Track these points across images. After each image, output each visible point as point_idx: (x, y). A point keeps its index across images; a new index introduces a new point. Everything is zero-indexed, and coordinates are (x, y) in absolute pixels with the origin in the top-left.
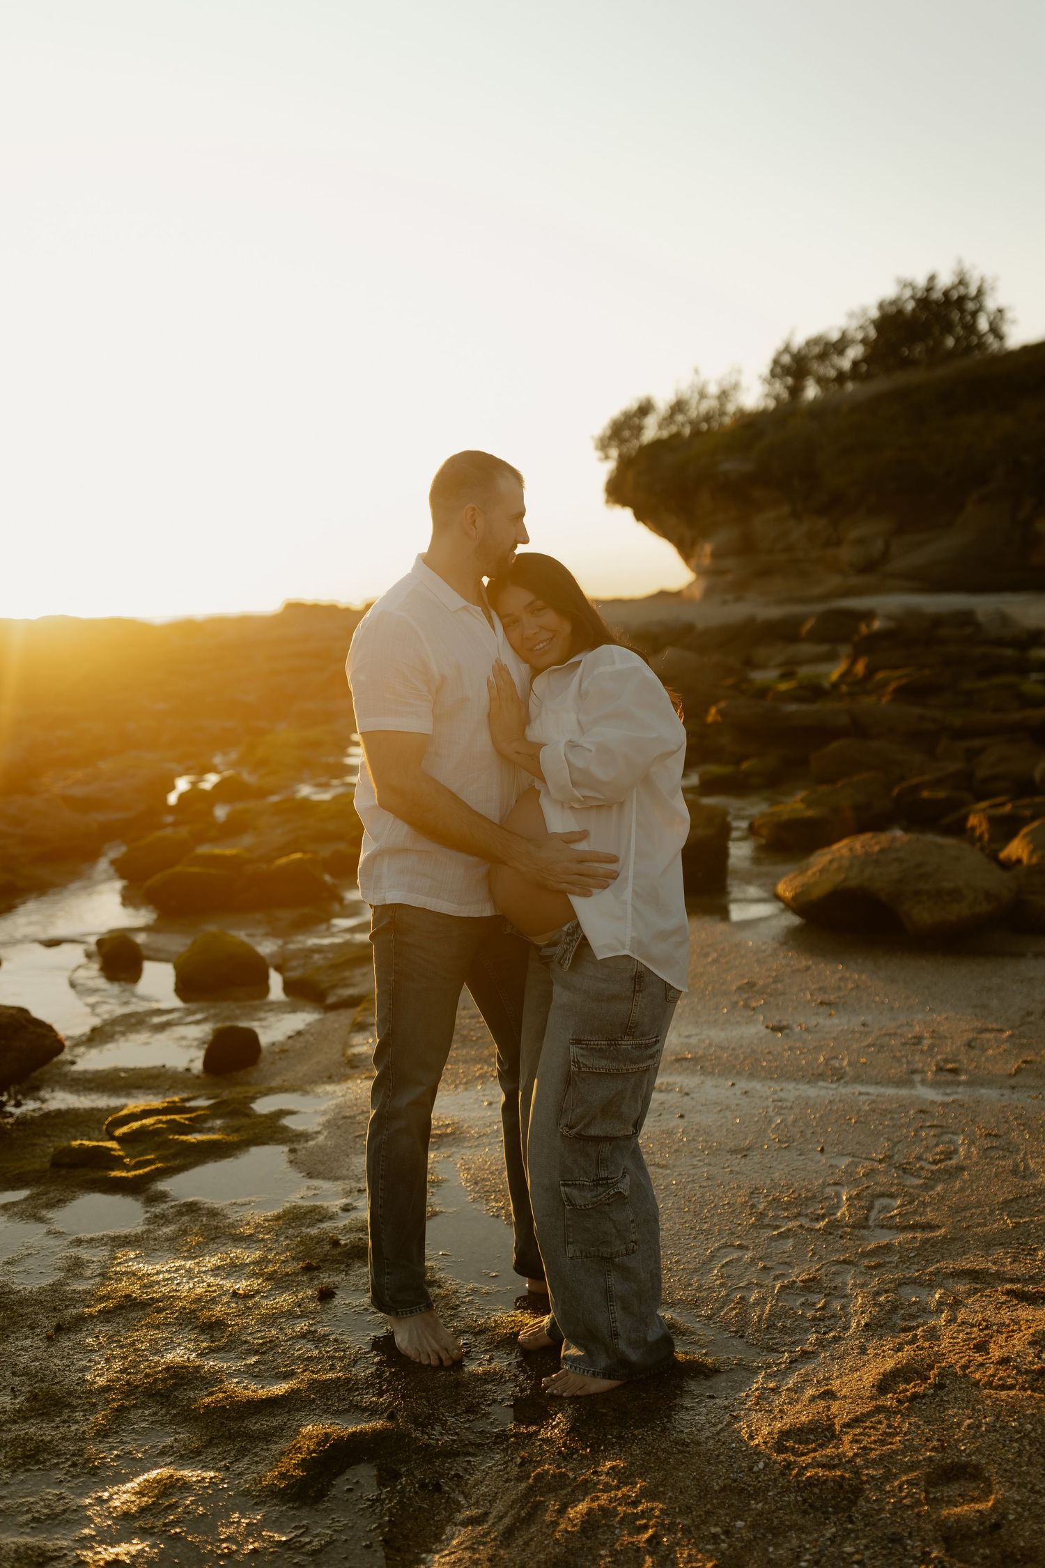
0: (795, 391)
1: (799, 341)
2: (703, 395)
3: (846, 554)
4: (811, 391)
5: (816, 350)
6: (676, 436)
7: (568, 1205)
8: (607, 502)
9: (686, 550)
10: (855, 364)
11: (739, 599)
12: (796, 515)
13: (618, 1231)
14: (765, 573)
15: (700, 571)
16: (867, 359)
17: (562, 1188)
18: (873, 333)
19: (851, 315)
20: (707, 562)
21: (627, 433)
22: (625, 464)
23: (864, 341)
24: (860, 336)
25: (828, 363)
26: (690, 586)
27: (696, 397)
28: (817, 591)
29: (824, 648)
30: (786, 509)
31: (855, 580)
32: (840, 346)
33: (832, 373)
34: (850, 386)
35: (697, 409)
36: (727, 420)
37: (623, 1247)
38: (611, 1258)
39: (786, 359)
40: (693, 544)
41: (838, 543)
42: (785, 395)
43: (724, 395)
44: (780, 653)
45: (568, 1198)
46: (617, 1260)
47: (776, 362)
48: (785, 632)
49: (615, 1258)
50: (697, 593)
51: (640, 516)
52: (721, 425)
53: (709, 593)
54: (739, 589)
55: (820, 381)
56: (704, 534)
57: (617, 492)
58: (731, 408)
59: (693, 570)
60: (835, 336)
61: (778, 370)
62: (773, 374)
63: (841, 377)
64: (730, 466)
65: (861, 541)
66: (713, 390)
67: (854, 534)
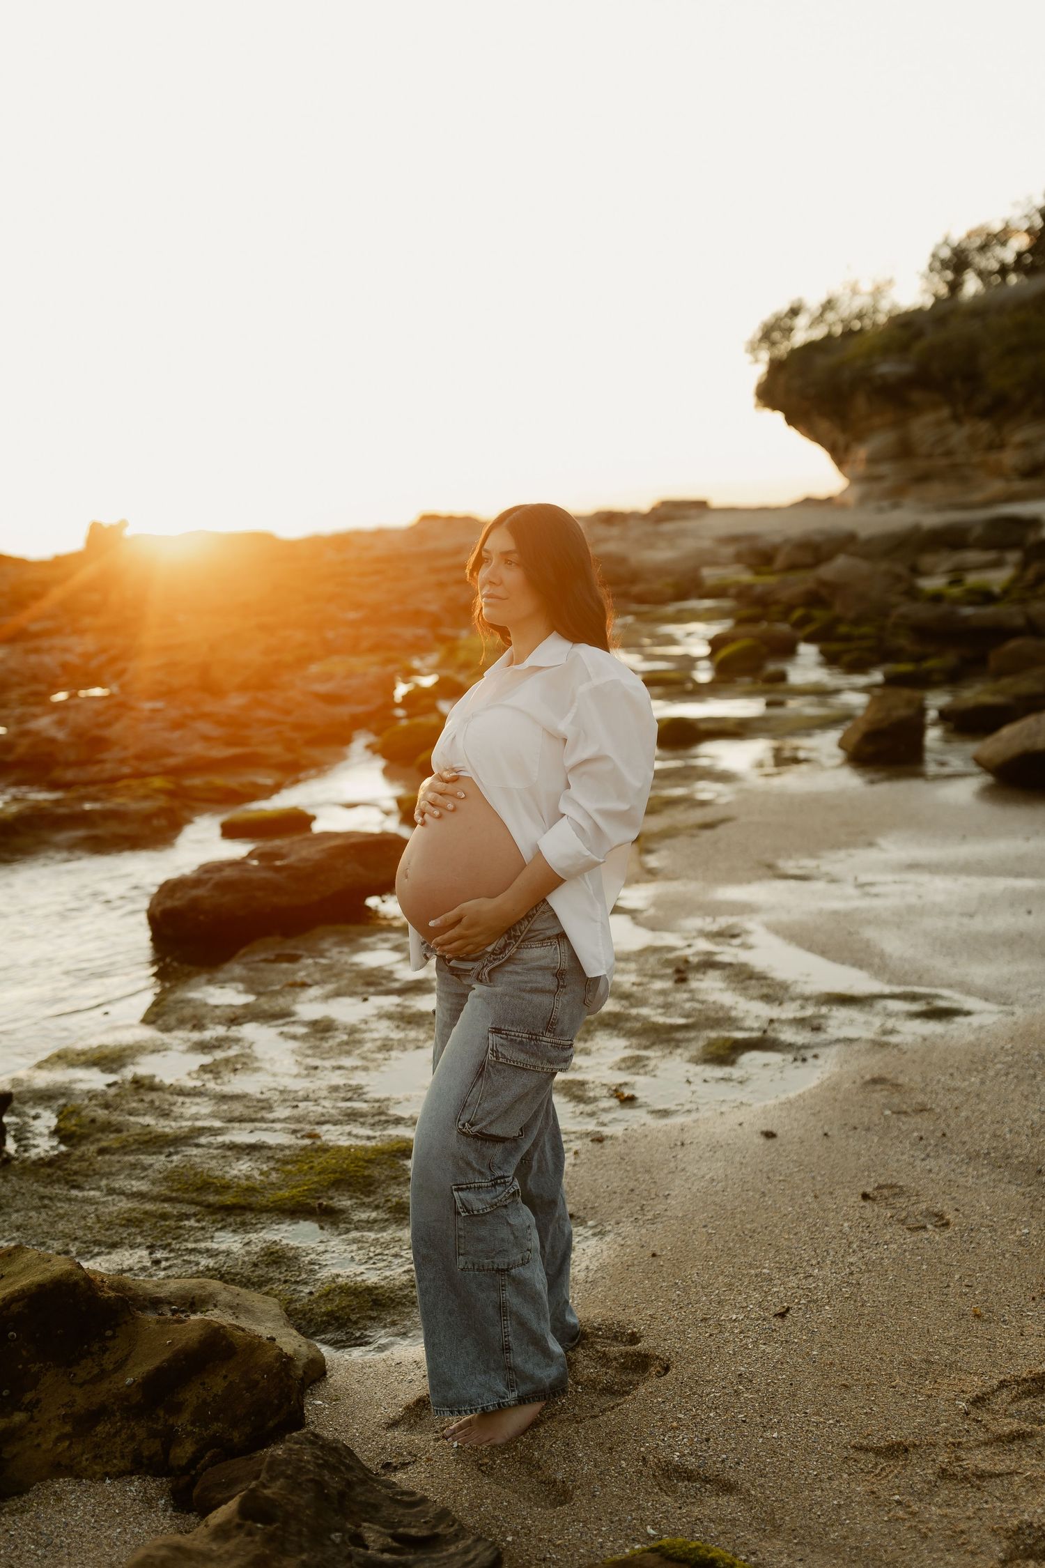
0: (955, 286)
1: (958, 235)
2: (855, 292)
3: (1010, 458)
4: (972, 286)
5: (978, 242)
6: (829, 337)
7: (464, 1212)
8: (756, 406)
9: (839, 455)
10: (1020, 255)
11: (896, 506)
12: (957, 419)
13: (516, 1238)
14: (923, 478)
15: (854, 480)
16: (1032, 250)
17: (455, 1194)
18: (1038, 223)
19: (1016, 204)
20: (861, 469)
21: (776, 335)
22: (776, 367)
23: (1029, 231)
24: (1025, 226)
25: (989, 254)
26: (844, 492)
27: (848, 291)
28: (977, 496)
29: (991, 556)
30: (945, 412)
31: (1019, 486)
32: (1002, 237)
33: (995, 266)
34: (1013, 279)
35: (849, 306)
36: (882, 319)
37: (519, 1256)
38: (507, 1270)
39: (946, 253)
40: (847, 449)
41: (1001, 446)
42: (943, 290)
43: (878, 292)
44: (948, 560)
45: (463, 1204)
46: (513, 1271)
47: (934, 256)
48: (950, 539)
49: (512, 1268)
50: (851, 498)
51: (791, 421)
52: (874, 324)
53: (863, 500)
54: (895, 495)
55: (981, 274)
56: (860, 438)
57: (769, 395)
58: (885, 305)
59: (845, 475)
60: (997, 227)
61: (938, 265)
62: (931, 269)
63: (1004, 270)
64: (887, 368)
65: (1025, 445)
66: (866, 287)
67: (1018, 437)
